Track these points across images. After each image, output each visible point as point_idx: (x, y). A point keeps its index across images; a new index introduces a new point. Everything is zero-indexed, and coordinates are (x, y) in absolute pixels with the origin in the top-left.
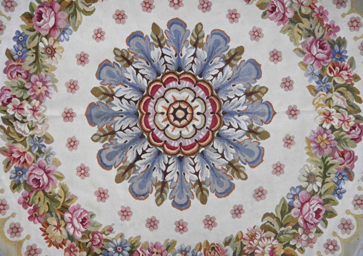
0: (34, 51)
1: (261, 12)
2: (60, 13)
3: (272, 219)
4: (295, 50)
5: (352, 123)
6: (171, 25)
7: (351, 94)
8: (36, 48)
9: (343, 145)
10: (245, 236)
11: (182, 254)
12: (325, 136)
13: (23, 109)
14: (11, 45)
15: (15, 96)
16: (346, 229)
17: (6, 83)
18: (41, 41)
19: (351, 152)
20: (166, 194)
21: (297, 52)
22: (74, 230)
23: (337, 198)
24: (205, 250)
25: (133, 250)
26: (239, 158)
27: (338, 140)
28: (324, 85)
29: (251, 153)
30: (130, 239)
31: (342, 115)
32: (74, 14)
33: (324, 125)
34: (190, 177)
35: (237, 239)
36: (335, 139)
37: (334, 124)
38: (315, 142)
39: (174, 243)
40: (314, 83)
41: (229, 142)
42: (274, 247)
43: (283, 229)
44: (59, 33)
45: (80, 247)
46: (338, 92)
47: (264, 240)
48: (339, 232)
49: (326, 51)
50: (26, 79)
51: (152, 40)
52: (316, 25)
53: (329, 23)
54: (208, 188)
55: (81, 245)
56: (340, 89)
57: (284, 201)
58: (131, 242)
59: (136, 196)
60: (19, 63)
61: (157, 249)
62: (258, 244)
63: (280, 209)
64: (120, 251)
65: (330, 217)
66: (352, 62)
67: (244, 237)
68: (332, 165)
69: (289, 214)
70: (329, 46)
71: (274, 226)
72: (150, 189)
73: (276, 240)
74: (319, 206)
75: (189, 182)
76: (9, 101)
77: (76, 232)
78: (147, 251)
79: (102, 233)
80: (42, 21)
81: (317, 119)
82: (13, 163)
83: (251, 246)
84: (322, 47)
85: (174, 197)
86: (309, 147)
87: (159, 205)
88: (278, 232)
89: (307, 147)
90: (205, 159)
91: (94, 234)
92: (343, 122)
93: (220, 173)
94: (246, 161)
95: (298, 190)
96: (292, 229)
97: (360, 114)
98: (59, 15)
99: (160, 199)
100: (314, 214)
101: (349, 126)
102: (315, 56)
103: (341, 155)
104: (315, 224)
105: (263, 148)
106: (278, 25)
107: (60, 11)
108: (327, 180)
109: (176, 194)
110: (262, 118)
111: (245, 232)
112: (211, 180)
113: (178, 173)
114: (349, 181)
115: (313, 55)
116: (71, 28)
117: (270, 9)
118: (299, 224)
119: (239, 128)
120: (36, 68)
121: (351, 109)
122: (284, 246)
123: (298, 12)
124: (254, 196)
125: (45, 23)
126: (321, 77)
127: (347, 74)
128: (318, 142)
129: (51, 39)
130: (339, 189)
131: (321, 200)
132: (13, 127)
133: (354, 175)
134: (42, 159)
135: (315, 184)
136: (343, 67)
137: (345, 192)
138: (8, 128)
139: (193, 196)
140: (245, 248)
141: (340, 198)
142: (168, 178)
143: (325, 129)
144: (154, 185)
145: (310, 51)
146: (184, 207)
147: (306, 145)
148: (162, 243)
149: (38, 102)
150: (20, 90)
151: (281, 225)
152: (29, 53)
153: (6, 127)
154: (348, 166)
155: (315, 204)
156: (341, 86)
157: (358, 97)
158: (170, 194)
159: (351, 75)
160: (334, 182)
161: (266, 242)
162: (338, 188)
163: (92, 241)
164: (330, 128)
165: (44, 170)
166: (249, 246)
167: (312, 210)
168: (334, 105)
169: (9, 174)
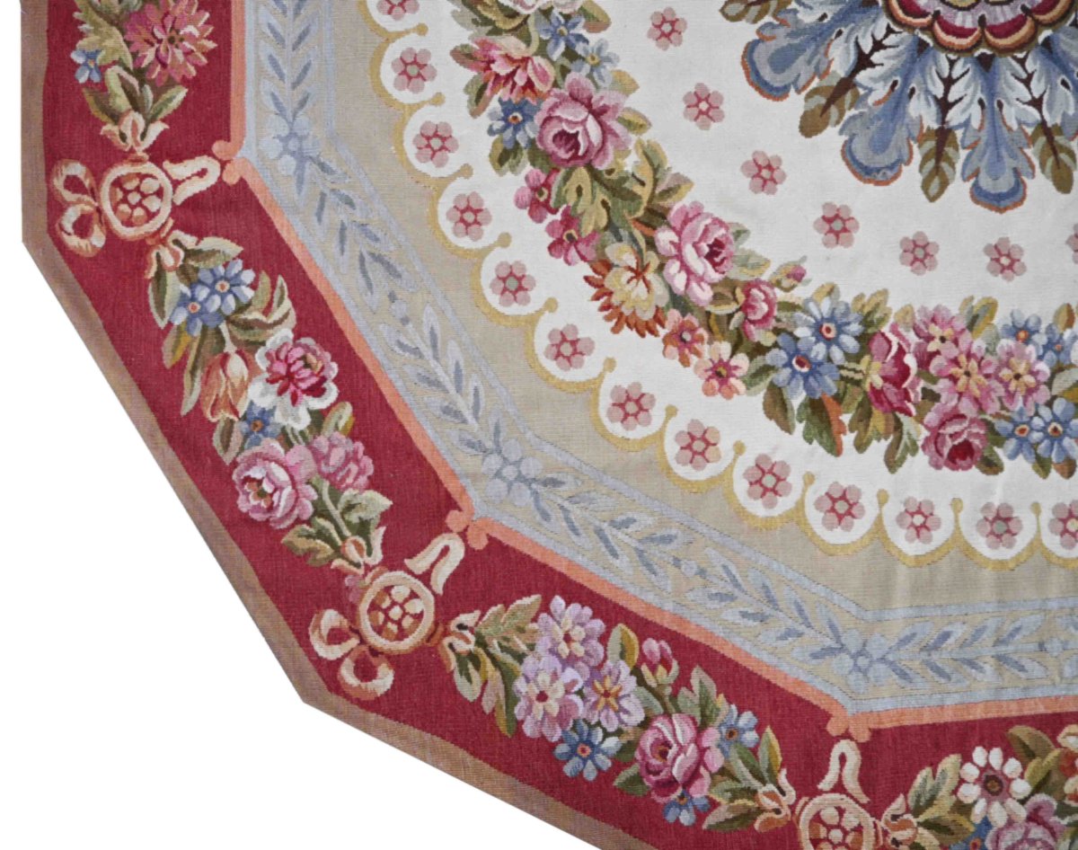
11: (1017, 338)
20: (952, 165)
22: (688, 280)
25: (870, 331)
30: (859, 298)
34: (1016, 113)
39: (990, 307)
45: (709, 329)
54: (1074, 145)
55: (712, 322)
58: (861, 310)
59: (865, 172)
61: (942, 328)
64: (831, 335)
72: (906, 151)
75: (1015, 127)
77: (694, 285)
78: (913, 334)
79: (771, 285)
82: (494, 91)
85: (976, 174)
87: (932, 199)
90: (1055, 62)
91: (747, 286)
99: (936, 181)
109: (983, 165)
113: (981, 102)
134: (578, 75)
139: (1032, 167)
142: (954, 117)
144: (913, 139)
146: (1007, 203)
148: (954, 310)
158: (965, 166)
163: (746, 307)
165: (589, 106)
169: (484, 120)
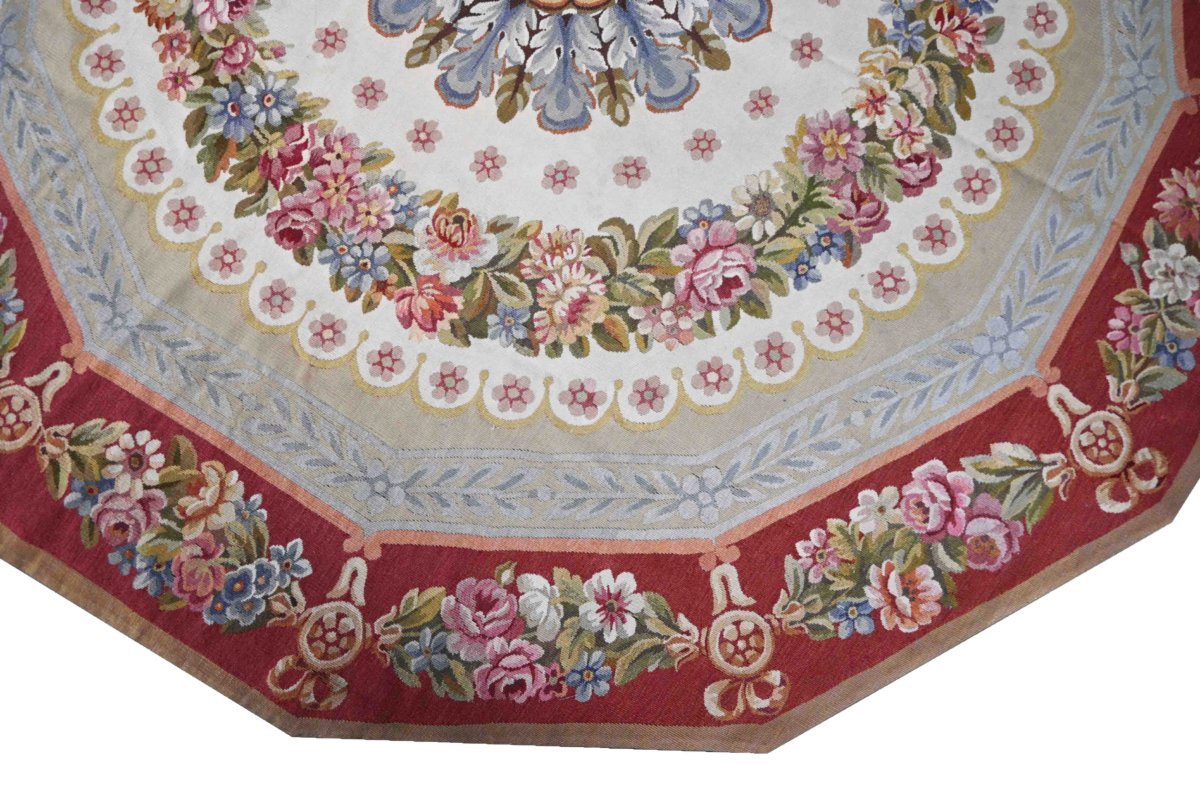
3: (623, 237)
5: (920, 148)
7: (953, 87)
9: (874, 181)
10: (543, 237)
11: (388, 189)
12: (846, 138)
16: (770, 361)
19: (883, 206)
20: (439, 53)
22: (207, 10)
23: (791, 281)
24: (441, 210)
25: (295, 119)
26: (636, 75)
27: (869, 163)
28: (908, 37)
29: (666, 78)
30: (305, 94)
31: (909, 117)
33: (856, 116)
34: (509, 49)
35: (523, 233)
36: (863, 157)
37: (878, 125)
38: (816, 139)
39: (388, 157)
40: (888, 21)
41: (636, 29)
42: (590, 297)
43: (633, 271)
45: (194, 48)
46: (930, 68)
47: (578, 268)
48: (751, 356)
54: (532, 95)
55: (199, 47)
56: (936, 64)
57: (673, 218)
58: (301, 103)
59: (376, 18)
61: (344, 149)
62: (560, 271)
63: (653, 227)
64: (268, 105)
65: (751, 312)
66: (995, 28)
67: (539, 237)
68: (824, 205)
69: (667, 250)
71: (617, 253)
72: (414, 23)
73: (603, 286)
74: (741, 274)
75: (501, 56)
77: (208, 15)
78: (322, 140)
79: (256, 48)
81: (850, 92)
83: (542, 266)
85: (450, 68)
86: (796, 140)
87: (408, 65)
88: (619, 271)
89: (794, 138)
90: (563, 34)
91: (240, 38)
92: (902, 134)
93: (577, 80)
94: (647, 88)
95: (718, 212)
96: (652, 284)
97: (949, 138)
99: (420, 55)
100: (720, 282)
101: (910, 149)
103: (856, 198)
104: (710, 303)
105: (698, 85)
108: (793, 230)
109: (458, 66)
110: (735, 23)
111: (548, 228)
112: (549, 83)
113: (491, 25)
114: (840, 264)
118: (675, 283)
119: (675, 16)
121: (938, 119)
122: (613, 309)
124: (616, 168)
126: (911, 16)
127: (970, 41)
128: (822, 142)
130: (807, 263)
133: (859, 257)
135: (763, 222)
136: (971, 22)
137: (817, 280)
139: (491, 90)
140: (526, 262)
141: (798, 286)
142: (465, 23)
143: (854, 125)
144: (426, 19)
146: (456, 101)
147: (792, 131)
148: (363, 144)
151: (634, 262)
154: (855, 230)
155: (735, 264)
156: (942, 59)
157: (967, 104)
158: (447, 58)
159: (977, 49)
160: (806, 243)
161: (579, 275)
162: (806, 259)
163: (229, 51)
164: (866, 129)
166: (539, 262)
167: (720, 269)
168: (904, 87)
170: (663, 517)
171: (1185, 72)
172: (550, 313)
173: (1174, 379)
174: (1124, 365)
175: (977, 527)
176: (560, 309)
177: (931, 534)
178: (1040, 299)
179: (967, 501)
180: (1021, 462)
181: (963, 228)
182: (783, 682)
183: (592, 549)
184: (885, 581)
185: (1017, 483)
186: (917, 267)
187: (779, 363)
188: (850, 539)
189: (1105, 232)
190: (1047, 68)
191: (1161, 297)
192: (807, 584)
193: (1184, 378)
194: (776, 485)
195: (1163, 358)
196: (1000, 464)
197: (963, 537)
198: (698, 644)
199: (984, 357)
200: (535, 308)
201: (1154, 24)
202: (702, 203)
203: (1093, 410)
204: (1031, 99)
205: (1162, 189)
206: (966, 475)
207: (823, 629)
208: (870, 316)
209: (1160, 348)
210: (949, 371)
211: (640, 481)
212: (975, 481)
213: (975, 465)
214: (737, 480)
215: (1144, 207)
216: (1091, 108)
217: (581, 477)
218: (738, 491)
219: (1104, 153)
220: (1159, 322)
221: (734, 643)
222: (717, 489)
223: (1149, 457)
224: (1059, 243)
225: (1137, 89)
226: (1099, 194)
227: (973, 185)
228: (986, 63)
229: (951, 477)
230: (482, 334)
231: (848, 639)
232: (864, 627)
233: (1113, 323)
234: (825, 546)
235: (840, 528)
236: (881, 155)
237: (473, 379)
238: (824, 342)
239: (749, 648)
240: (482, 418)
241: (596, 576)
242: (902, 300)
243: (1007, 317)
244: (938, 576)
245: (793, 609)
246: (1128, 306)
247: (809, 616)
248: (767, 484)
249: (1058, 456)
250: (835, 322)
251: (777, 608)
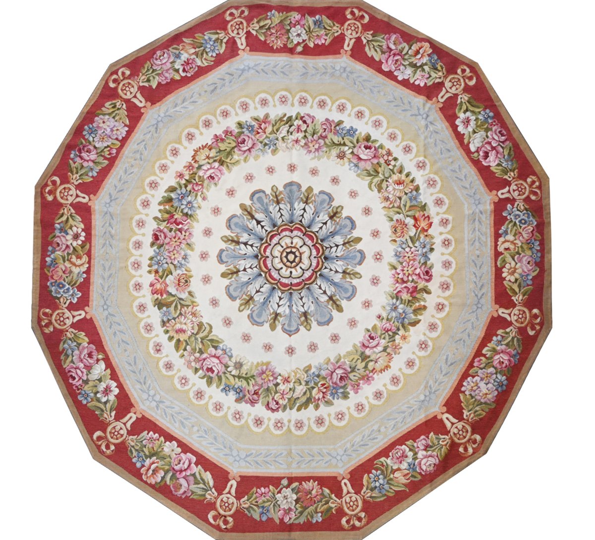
0: (342, 143)
1: (370, 328)
2: (370, 163)
3: (207, 331)
4: (340, 355)
5: (281, 402)
6: (361, 253)
7: (304, 401)
8: (344, 144)
9: (264, 394)
10: (195, 308)
11: (184, 256)
12: (271, 378)
13: (298, 132)
14: (347, 125)
15: (308, 126)
16: (197, 395)
17: (318, 120)
18: (349, 148)
19: (258, 401)
20: (230, 244)
21: (338, 357)
22: (205, 170)
23: (222, 387)
24: (186, 274)
25: (189, 216)
26: (255, 305)
27: (268, 390)
28: (311, 379)
29: (259, 315)
30: (197, 214)
31: (288, 393)
32: (369, 175)
33: (280, 378)
34: (242, 264)
35: (193, 302)
36: (268, 387)
37: (280, 386)
38: (266, 370)
39: (192, 250)
40: (313, 370)
41: (269, 297)
42: (186, 332)
43: (200, 340)
44: (355, 163)
46: (306, 391)
47: (192, 324)
48: (195, 389)
49: (338, 382)
50: (321, 135)
51: (349, 237)
52: (359, 374)
53: (361, 385)
54: (233, 279)
55: (194, 175)
56: (308, 392)
57: (221, 342)
58: (194, 215)
59: (229, 220)
60: (333, 131)
61: (188, 236)
62: (188, 319)
63: (215, 338)
64: (188, 206)
65: (207, 381)
66: (329, 403)
68: (248, 384)
69: (211, 346)
70: (343, 385)
71: (202, 333)
72: (234, 231)
73: (191, 334)
74: (216, 372)
75: (239, 263)
76: (305, 122)
78: (187, 228)
79: (202, 191)
80: (364, 149)
81: (285, 371)
82: (258, 124)
84: (342, 378)
85: (227, 251)
86: (263, 364)
87: (221, 238)
88: (197, 336)
90: (255, 277)
91: (202, 185)
92: (282, 394)
93: (244, 289)
94: (253, 311)
95: (230, 354)
96: (199, 348)
97: (288, 408)
98: (369, 163)
99: (226, 240)
100: (210, 367)
101: (279, 399)
102: (334, 371)
103: (256, 392)
104: (203, 367)
105: (263, 325)
106: (360, 342)
107: (372, 163)
108: (237, 379)
109: (229, 252)
111: (198, 308)
112: (239, 282)
113: (246, 254)
114: (235, 399)
115: (335, 370)
116: (359, 171)
117: (372, 335)
118: (203, 354)
119: (279, 306)
120: (329, 144)
121: (292, 402)
122: (186, 341)
123: (370, 359)
124: (226, 317)
125: (363, 151)
126: (318, 376)
127: (320, 398)
128: (266, 372)
129: (350, 156)
131: (221, 374)
132: (284, 125)
133: (240, 403)
134: (260, 146)
135: (234, 369)
136: (326, 395)
137: (227, 395)
138: (284, 121)
139: (228, 267)
140: (185, 308)
142: (243, 246)
143: (276, 378)
144: (237, 234)
145: (339, 367)
146: (219, 258)
147: (265, 361)
148: (192, 240)
149: (303, 145)
150: (312, 131)
151: (202, 339)
152: (340, 139)
153: (285, 119)
154: (247, 397)
155: (218, 368)
156: (311, 394)
157: (302, 408)
158: (230, 248)
159: (319, 402)
160: (235, 385)
161: (190, 325)
162: (230, 388)
163: (197, 184)
164: (277, 383)
165: (252, 148)
166: (187, 312)
167: (214, 364)
168: (296, 386)
169: (249, 120)
170: (139, 390)
171: (350, 470)
172: (175, 324)
173: (256, 516)
174: (252, 499)
175: (183, 482)
176: (178, 326)
177: (173, 469)
178: (257, 463)
179: (188, 474)
180: (208, 483)
181: (266, 429)
182: (112, 451)
183: (120, 376)
184: (153, 463)
185: (202, 486)
186: (247, 421)
187: (198, 397)
188: (160, 446)
189: (287, 471)
190: (326, 426)
191: (278, 499)
192: (142, 442)
193: (258, 520)
194: (165, 416)
195: (261, 510)
196: (204, 477)
197: (178, 479)
198: (110, 421)
199: (232, 456)
200: (174, 319)
201: (358, 452)
202: (230, 348)
203: (235, 497)
204: (314, 427)
205: (309, 481)
206: (196, 469)
207: (132, 453)
208: (225, 416)
209: (263, 507)
210: (222, 447)
211: (145, 378)
212: (195, 473)
213: (200, 470)
214: (161, 405)
215: (301, 479)
216: (322, 447)
217: (137, 361)
218: (157, 407)
219: (311, 458)
220: (270, 503)
221: (115, 431)
222: (155, 401)
223: (230, 521)
224: (277, 459)
225: (335, 458)
226: (298, 463)
227: (278, 424)
228: (317, 407)
229: (193, 465)
230: (159, 309)
231: (133, 463)
232: (138, 465)
233: (262, 489)
234: (155, 440)
235: (162, 441)
236: (272, 392)
237: (146, 314)
238: (211, 407)
239: (116, 436)
240: (138, 323)
241: (113, 382)
242: (235, 423)
243: (247, 456)
244: (163, 478)
245: (133, 441)
246: (270, 491)
247: (133, 447)
248: (163, 413)
249: (216, 494)
250: (218, 407)
251: (131, 437)
